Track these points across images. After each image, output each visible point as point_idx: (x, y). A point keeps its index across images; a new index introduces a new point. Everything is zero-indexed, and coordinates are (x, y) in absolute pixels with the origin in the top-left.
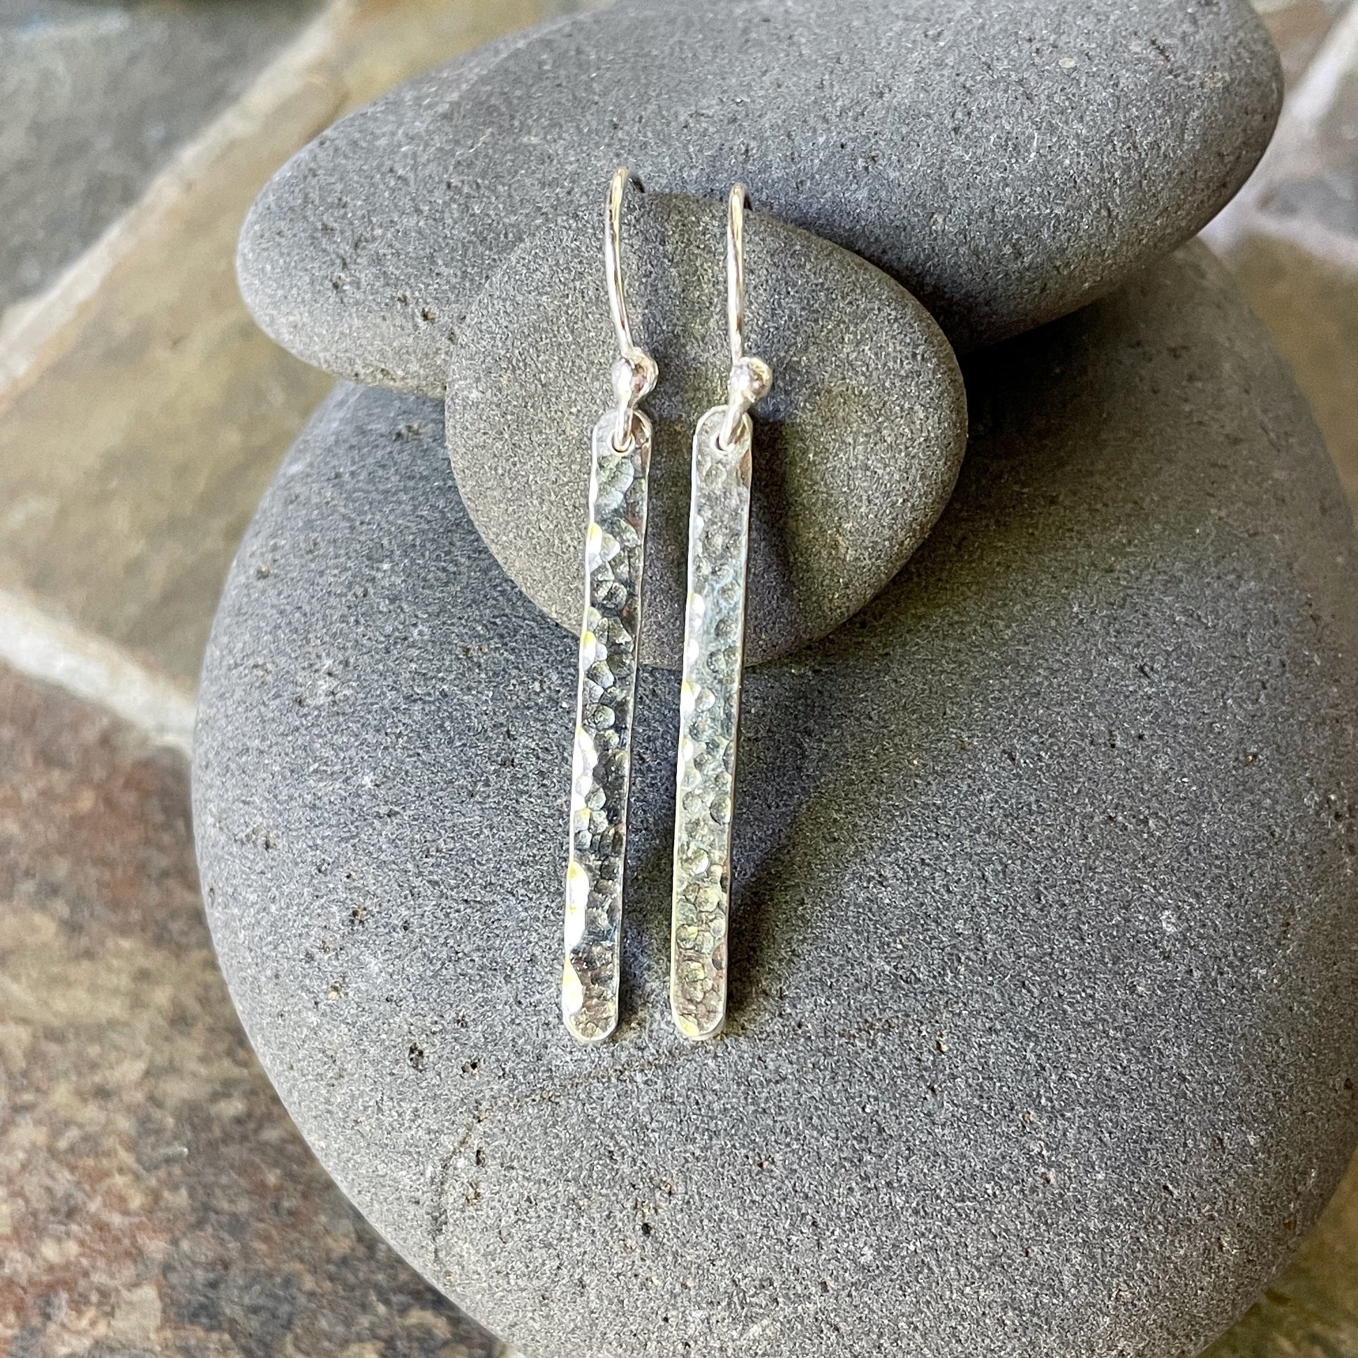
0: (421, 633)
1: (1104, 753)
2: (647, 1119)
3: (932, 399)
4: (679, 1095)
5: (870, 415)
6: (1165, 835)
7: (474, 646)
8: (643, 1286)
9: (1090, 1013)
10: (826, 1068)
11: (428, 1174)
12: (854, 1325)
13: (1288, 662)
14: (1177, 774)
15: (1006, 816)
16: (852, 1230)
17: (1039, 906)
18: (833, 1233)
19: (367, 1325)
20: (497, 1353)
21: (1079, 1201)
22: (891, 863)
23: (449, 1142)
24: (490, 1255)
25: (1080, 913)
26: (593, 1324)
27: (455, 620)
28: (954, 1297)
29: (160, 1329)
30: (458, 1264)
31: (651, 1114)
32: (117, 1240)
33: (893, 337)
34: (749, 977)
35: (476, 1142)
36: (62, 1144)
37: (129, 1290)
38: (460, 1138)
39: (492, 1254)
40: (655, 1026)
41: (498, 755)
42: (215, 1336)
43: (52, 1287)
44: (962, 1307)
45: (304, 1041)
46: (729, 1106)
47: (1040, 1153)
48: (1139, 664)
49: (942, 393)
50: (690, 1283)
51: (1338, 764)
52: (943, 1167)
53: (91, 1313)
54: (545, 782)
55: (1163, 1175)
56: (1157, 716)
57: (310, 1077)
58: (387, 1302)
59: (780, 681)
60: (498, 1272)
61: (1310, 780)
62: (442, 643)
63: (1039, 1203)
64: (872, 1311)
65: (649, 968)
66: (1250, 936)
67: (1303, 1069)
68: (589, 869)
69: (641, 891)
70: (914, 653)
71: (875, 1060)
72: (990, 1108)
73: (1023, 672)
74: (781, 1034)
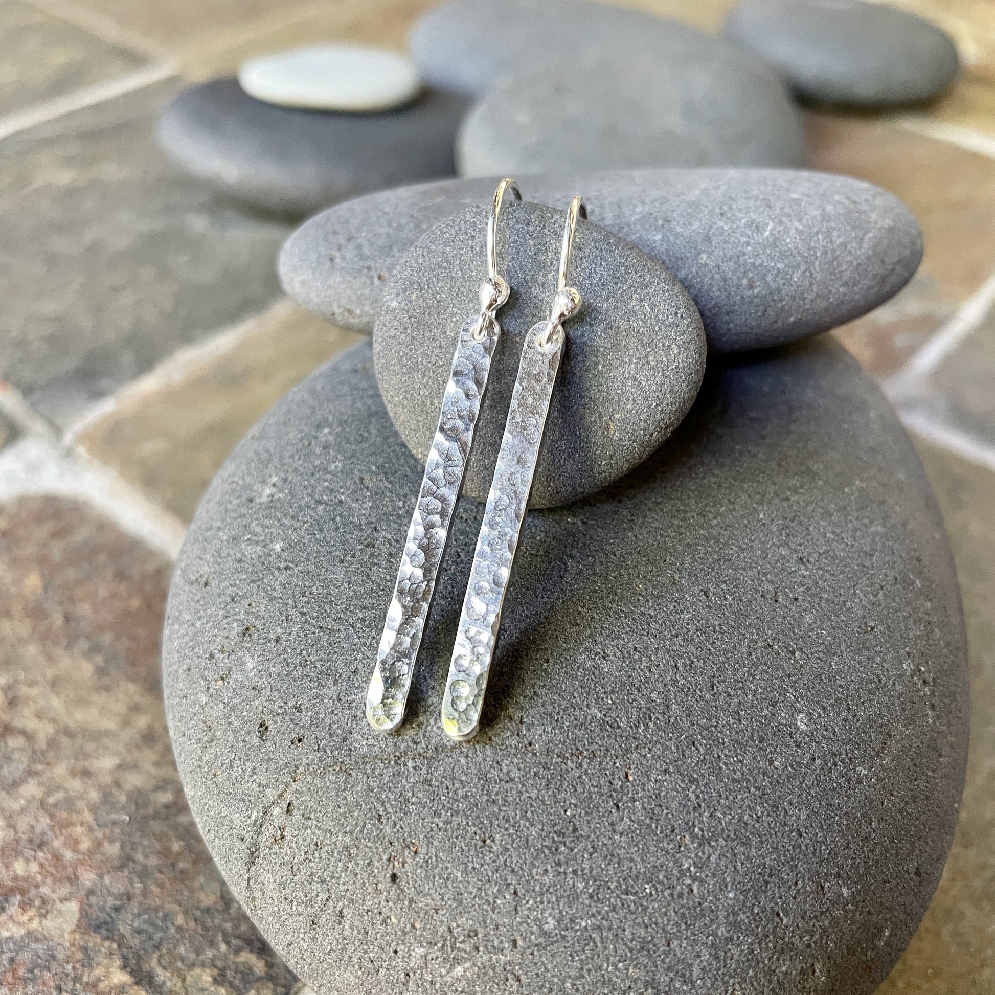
0: (336, 467)
1: (770, 604)
2: (410, 794)
3: (684, 342)
4: (436, 781)
5: (643, 346)
6: (806, 664)
7: (367, 477)
8: (384, 922)
9: (738, 773)
10: (543, 778)
11: (253, 818)
12: (532, 978)
13: (899, 578)
14: (818, 627)
15: (697, 630)
16: (542, 903)
17: (712, 693)
18: (527, 902)
19: (210, 956)
20: (292, 992)
21: (712, 911)
22: (613, 646)
23: (271, 794)
24: (282, 885)
25: (740, 703)
26: (344, 949)
27: (360, 462)
28: (610, 968)
29: (73, 932)
30: (261, 890)
31: (413, 792)
32: (65, 868)
33: (664, 300)
34: (501, 705)
35: (289, 796)
36: (51, 800)
37: (61, 902)
38: (279, 792)
39: (284, 884)
40: (429, 728)
41: (365, 540)
42: (107, 944)
43: (12, 890)
44: (614, 979)
45: (195, 715)
46: (469, 794)
47: (689, 869)
48: (800, 555)
49: (691, 340)
50: (417, 925)
51: (927, 649)
52: (616, 865)
53: (31, 912)
54: (392, 560)
55: (777, 904)
56: (808, 589)
57: (194, 741)
58: (228, 943)
59: (559, 524)
60: (286, 899)
61: (908, 654)
62: (347, 472)
63: (683, 906)
64: (547, 970)
65: (433, 688)
66: (859, 745)
67: (887, 850)
68: (404, 607)
69: (438, 637)
70: (650, 523)
71: (580, 777)
72: (657, 828)
73: (721, 545)
74: (516, 748)
